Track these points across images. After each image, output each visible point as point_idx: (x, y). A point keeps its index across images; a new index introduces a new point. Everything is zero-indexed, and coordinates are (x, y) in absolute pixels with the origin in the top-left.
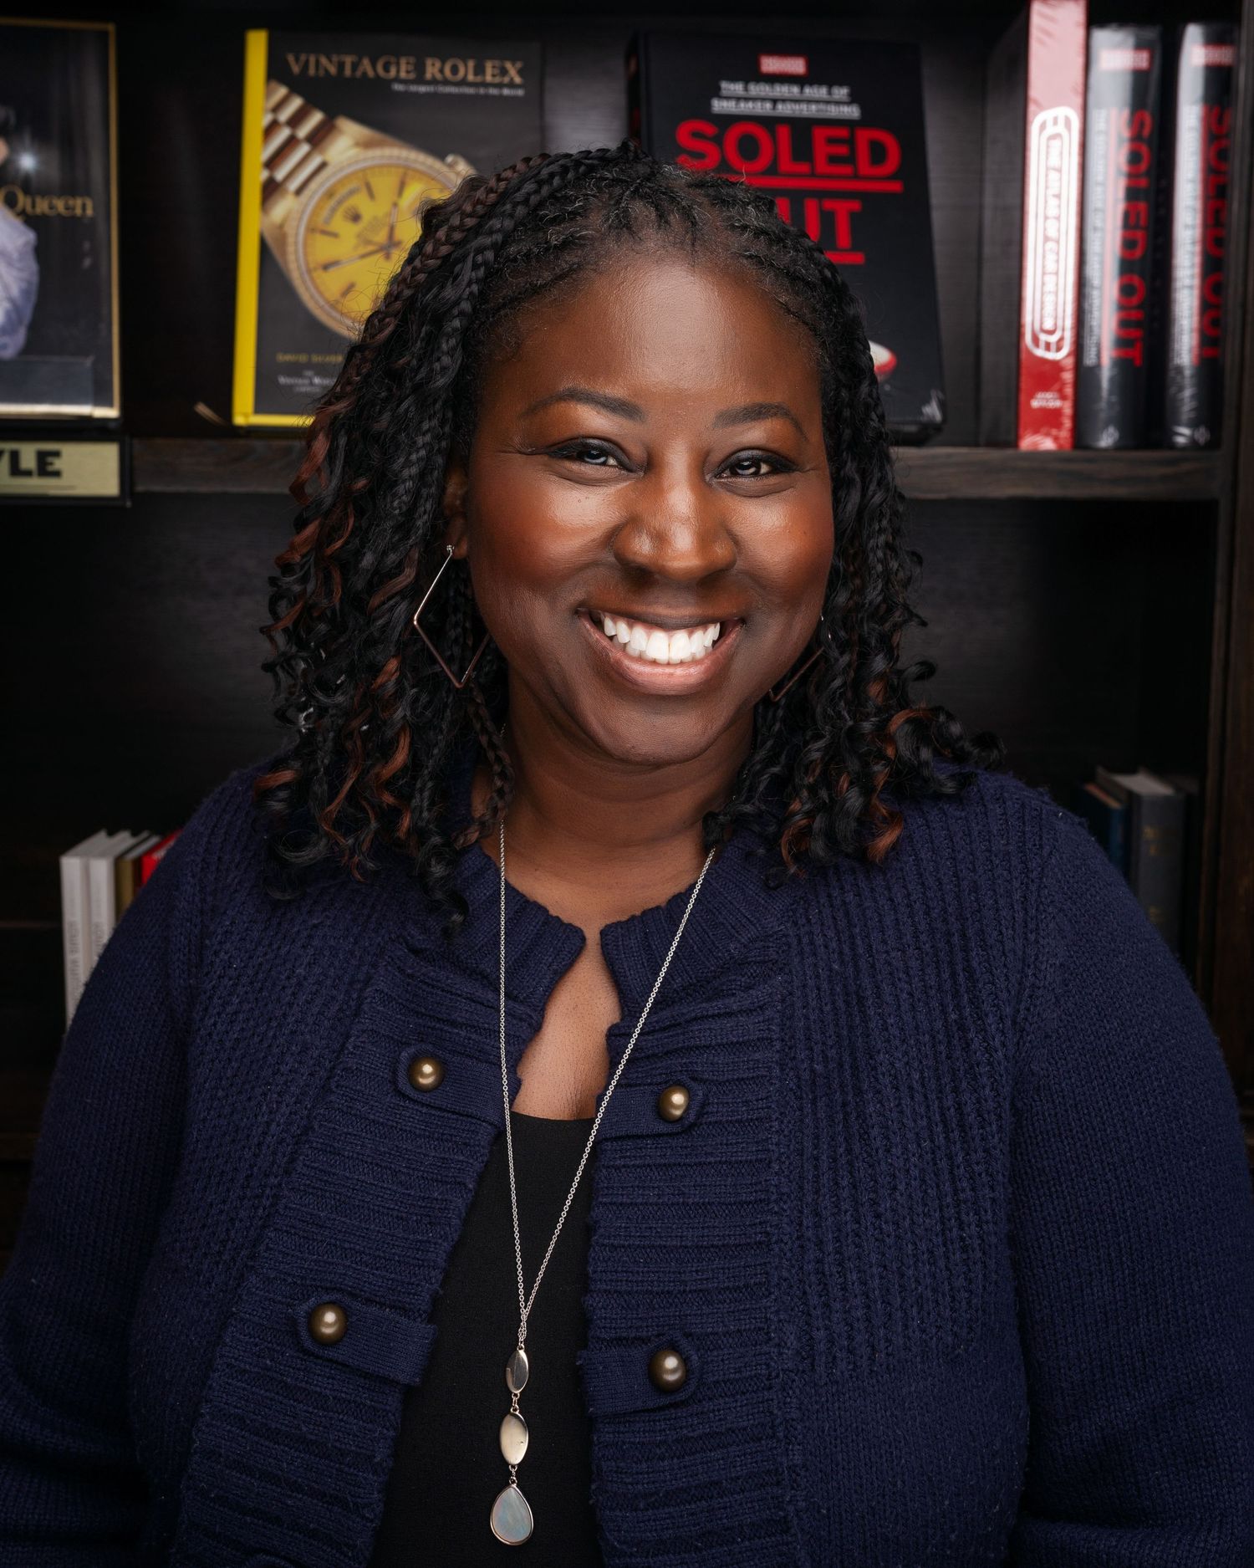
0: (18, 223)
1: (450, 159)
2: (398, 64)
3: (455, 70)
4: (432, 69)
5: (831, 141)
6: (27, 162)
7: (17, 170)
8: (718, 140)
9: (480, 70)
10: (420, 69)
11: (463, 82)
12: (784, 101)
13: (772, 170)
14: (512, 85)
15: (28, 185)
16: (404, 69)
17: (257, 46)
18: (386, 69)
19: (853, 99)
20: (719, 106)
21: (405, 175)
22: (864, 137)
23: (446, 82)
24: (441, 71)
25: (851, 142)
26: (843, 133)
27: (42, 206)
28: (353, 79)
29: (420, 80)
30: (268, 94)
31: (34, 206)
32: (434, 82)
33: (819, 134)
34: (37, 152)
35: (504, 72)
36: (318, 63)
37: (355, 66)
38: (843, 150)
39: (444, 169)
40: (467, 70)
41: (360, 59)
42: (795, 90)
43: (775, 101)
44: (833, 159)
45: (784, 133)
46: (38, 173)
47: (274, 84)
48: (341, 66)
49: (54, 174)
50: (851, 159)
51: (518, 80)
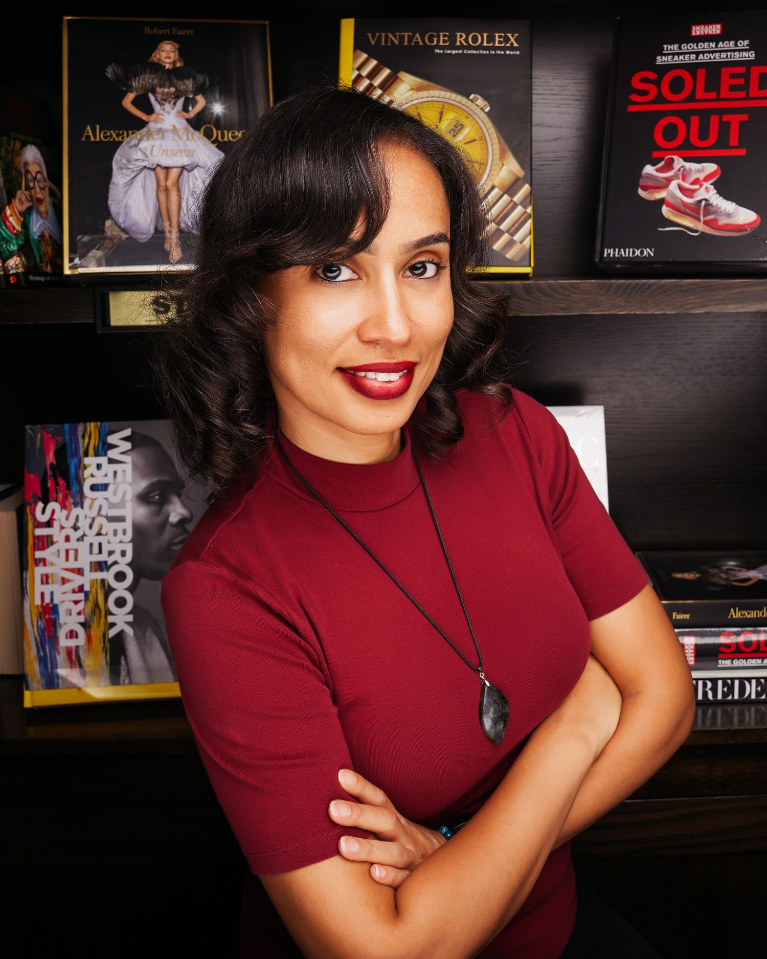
0: (213, 147)
1: (472, 97)
2: (438, 37)
3: (475, 39)
4: (460, 38)
5: (732, 76)
6: (218, 109)
7: (212, 114)
8: (657, 83)
9: (491, 39)
10: (453, 39)
11: (481, 47)
12: (703, 53)
13: (691, 98)
14: (512, 48)
15: (218, 123)
16: (442, 39)
17: (348, 28)
18: (431, 41)
19: (751, 47)
20: (660, 60)
21: (443, 108)
22: (755, 72)
23: (470, 47)
24: (466, 40)
25: (747, 76)
26: (743, 70)
27: (228, 136)
28: (409, 46)
29: (453, 46)
30: (355, 58)
31: (223, 137)
32: (462, 47)
33: (725, 72)
34: (224, 103)
35: (507, 40)
36: (387, 36)
37: (410, 39)
38: (741, 81)
39: (469, 103)
40: (483, 39)
41: (414, 35)
42: (713, 45)
43: (697, 54)
44: (732, 88)
45: (701, 73)
46: (225, 115)
47: (359, 52)
48: (402, 39)
49: (235, 116)
50: (745, 87)
51: (516, 45)
